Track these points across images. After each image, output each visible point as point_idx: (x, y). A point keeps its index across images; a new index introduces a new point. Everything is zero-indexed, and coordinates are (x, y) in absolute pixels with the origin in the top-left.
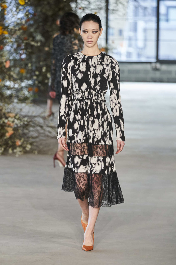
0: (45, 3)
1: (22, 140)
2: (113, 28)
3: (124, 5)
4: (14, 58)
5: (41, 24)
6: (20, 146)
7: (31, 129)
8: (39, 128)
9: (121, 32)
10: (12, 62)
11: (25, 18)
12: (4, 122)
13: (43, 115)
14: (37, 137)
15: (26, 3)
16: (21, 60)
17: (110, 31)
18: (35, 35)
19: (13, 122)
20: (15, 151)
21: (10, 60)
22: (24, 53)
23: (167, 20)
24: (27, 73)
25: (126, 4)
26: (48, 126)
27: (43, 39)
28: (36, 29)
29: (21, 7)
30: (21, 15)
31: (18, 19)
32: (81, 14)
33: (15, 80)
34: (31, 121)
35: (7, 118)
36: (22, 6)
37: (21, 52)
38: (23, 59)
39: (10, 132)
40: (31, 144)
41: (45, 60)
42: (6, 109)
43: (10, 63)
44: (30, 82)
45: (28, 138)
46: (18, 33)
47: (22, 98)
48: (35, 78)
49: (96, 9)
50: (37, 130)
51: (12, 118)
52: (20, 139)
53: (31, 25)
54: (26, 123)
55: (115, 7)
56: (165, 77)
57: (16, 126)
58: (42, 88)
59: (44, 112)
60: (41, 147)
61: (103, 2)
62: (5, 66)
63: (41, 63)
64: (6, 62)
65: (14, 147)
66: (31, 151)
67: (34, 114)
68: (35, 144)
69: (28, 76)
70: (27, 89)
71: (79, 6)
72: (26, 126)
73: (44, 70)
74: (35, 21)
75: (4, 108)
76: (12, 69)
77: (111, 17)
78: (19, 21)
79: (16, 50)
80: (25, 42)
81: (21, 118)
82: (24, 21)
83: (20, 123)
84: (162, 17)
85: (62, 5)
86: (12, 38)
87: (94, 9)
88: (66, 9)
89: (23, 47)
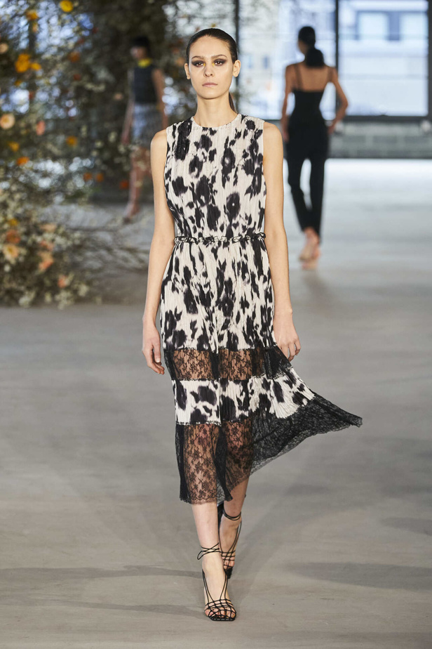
0: (115, 6)
1: (71, 276)
3: (268, 9)
4: (55, 116)
5: (107, 48)
6: (67, 288)
7: (89, 254)
8: (103, 252)
9: (266, 62)
10: (51, 126)
11: (76, 39)
12: (34, 242)
13: (112, 226)
14: (100, 270)
15: (75, 9)
16: (69, 119)
18: (94, 69)
19: (53, 241)
20: (57, 297)
21: (47, 121)
22: (73, 106)
23: (357, 37)
24: (81, 144)
25: (272, 7)
26: (122, 248)
27: (111, 78)
28: (98, 57)
29: (65, 17)
30: (68, 32)
31: (61, 39)
32: (186, 29)
33: (55, 159)
34: (88, 239)
35: (40, 233)
36: (68, 13)
37: (69, 103)
38: (73, 117)
39: (47, 260)
40: (89, 283)
41: (116, 118)
42: (37, 216)
43: (46, 126)
44: (87, 163)
45: (84, 271)
46: (61, 67)
47: (69, 194)
48: (95, 153)
49: (215, 18)
50: (100, 258)
51: (49, 232)
52: (67, 275)
53: (87, 52)
54: (77, 242)
55: (253, 13)
56: (352, 147)
57: (57, 249)
58: (110, 173)
59: (114, 220)
60: (108, 289)
61: (228, 4)
62: (35, 133)
63: (107, 125)
64: (38, 122)
65: (55, 289)
66: (88, 299)
67: (94, 225)
68: (96, 283)
69: (83, 150)
70: (82, 175)
71: (180, 12)
72: (77, 248)
73: (112, 137)
74: (96, 43)
75: (35, 214)
76: (50, 137)
77: (244, 32)
78: (63, 44)
79: (59, 101)
80: (75, 83)
81: (68, 231)
82: (71, 44)
83: (66, 243)
84: (344, 31)
85: (147, 11)
86: (50, 77)
87: (210, 18)
88: (156, 18)
89: (71, 93)
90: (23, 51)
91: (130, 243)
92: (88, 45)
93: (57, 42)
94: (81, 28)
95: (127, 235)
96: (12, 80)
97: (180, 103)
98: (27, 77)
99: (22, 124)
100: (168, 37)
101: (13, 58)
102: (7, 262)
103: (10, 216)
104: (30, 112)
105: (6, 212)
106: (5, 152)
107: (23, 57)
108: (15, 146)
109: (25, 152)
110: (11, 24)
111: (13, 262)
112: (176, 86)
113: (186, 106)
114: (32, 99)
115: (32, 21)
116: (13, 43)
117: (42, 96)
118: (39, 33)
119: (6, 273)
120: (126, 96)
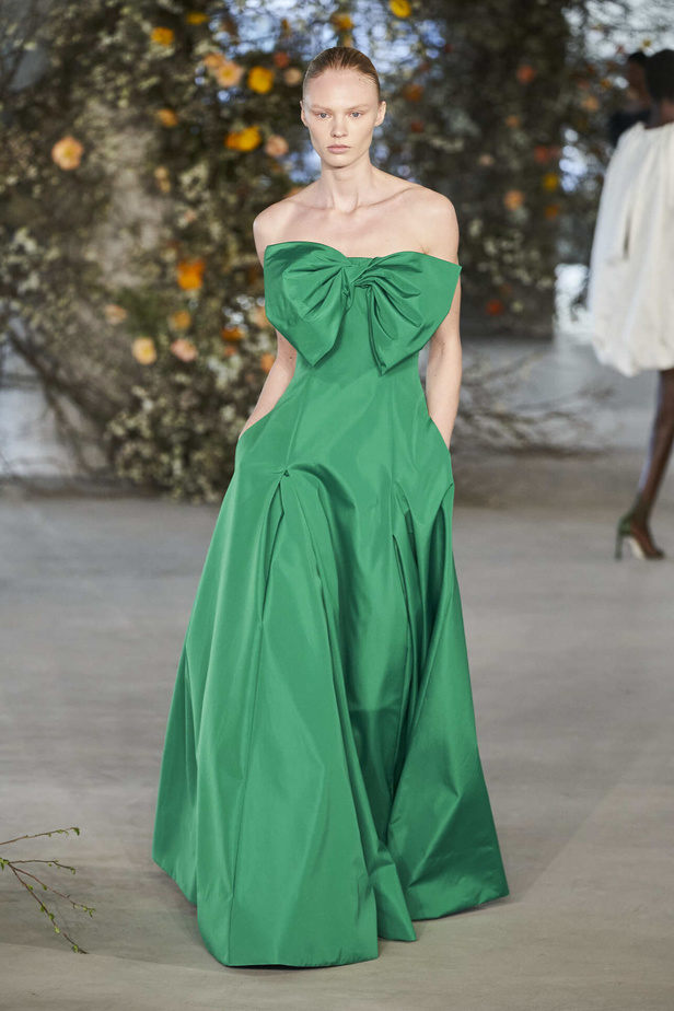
0: (481, 9)
5: (468, 79)
11: (417, 62)
13: (471, 376)
15: (415, 15)
18: (446, 113)
22: (411, 176)
26: (488, 415)
27: (473, 129)
28: (455, 93)
29: (398, 25)
30: (402, 50)
31: (391, 63)
32: (601, 48)
36: (404, 20)
37: (403, 170)
41: (482, 197)
49: (649, 31)
53: (434, 83)
58: (471, 288)
59: (476, 367)
63: (466, 208)
71: (591, 20)
73: (475, 228)
74: (450, 71)
78: (393, 71)
79: (386, 166)
80: (414, 137)
82: (408, 70)
85: (535, 18)
87: (643, 31)
88: (551, 29)
89: (407, 153)
91: (501, 407)
92: (436, 73)
93: (383, 67)
94: (424, 44)
95: (498, 393)
97: (589, 173)
100: (570, 60)
110: (307, 36)
112: (581, 145)
113: (599, 179)
115: (343, 32)
120: (499, 160)
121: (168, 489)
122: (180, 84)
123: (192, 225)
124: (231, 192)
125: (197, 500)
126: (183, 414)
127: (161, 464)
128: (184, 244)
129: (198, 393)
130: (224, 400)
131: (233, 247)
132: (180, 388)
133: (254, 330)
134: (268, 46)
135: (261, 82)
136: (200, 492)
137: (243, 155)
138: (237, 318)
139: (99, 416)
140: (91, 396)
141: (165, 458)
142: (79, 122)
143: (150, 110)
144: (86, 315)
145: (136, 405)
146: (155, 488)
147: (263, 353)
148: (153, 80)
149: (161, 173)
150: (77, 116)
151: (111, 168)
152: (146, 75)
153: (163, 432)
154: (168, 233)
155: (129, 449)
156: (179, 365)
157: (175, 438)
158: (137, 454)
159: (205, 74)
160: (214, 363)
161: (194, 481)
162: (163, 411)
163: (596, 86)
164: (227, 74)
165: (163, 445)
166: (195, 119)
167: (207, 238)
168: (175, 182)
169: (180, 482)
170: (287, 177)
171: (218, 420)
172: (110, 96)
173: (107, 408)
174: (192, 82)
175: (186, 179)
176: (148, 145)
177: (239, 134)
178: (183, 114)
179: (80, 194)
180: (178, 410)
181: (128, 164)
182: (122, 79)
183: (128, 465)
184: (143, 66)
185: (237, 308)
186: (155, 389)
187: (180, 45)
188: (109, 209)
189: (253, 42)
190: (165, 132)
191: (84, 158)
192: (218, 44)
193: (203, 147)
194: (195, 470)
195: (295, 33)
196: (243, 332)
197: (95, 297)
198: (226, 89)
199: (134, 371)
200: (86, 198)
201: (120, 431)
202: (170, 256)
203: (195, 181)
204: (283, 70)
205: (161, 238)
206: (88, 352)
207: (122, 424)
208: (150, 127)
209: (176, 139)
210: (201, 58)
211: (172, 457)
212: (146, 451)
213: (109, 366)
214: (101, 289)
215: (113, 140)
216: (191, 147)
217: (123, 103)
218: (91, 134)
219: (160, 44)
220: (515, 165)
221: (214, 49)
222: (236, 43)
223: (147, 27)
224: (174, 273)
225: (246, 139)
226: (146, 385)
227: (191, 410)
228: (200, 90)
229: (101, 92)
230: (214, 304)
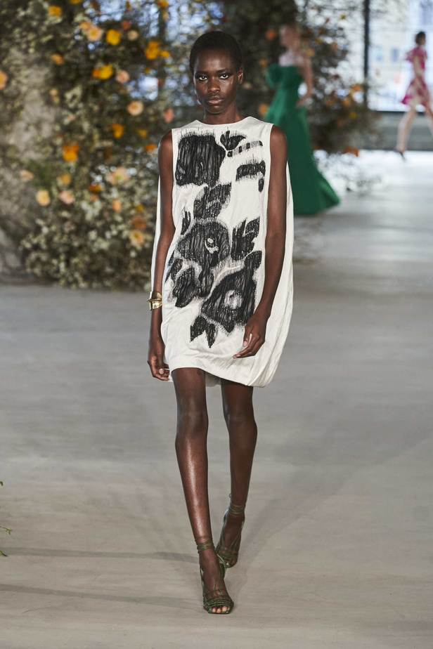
2: (379, 47)
4: (184, 103)
9: (396, 54)
10: (179, 113)
11: (206, 27)
16: (198, 107)
17: (373, 53)
21: (175, 108)
29: (195, 5)
30: (198, 20)
31: (191, 28)
32: (316, 20)
41: (244, 107)
43: (175, 113)
49: (345, 10)
55: (383, 5)
62: (163, 120)
64: (166, 110)
71: (310, 3)
76: (179, 124)
77: (375, 25)
78: (192, 33)
79: (187, 89)
86: (179, 65)
87: (341, 10)
88: (286, 8)
90: (153, 39)
93: (187, 30)
94: (211, 16)
96: (142, 67)
98: (157, 64)
99: (151, 111)
101: (143, 45)
102: (133, 248)
103: (137, 203)
104: (159, 99)
105: (133, 199)
106: (134, 140)
107: (153, 45)
108: (143, 133)
109: (153, 139)
110: (142, 11)
111: (139, 248)
113: (314, 97)
114: (161, 87)
115: (163, 9)
116: (143, 31)
117: (171, 84)
118: (169, 20)
119: (132, 259)
120: (255, 86)
121: (57, 280)
122: (65, 39)
123: (72, 123)
124: (95, 103)
125: (74, 286)
126: (66, 236)
127: (53, 265)
128: (67, 135)
129: (74, 223)
130: (90, 228)
131: (96, 136)
132: (65, 220)
133: (109, 186)
134: (118, 17)
135: (113, 38)
136: (76, 281)
137: (103, 82)
138: (98, 178)
139: (16, 237)
140: (11, 225)
141: (55, 262)
142: (5, 62)
143: (47, 55)
144: (9, 177)
145: (38, 230)
146: (49, 279)
147: (114, 199)
148: (50, 37)
149: (54, 92)
150: (4, 58)
151: (24, 89)
152: (45, 34)
153: (54, 246)
154: (58, 128)
155: (33, 256)
156: (63, 206)
157: (61, 250)
158: (38, 259)
159: (80, 33)
160: (84, 205)
161: (72, 275)
162: (54, 233)
163: (313, 42)
164: (94, 34)
165: (54, 254)
166: (74, 60)
167: (81, 131)
168: (62, 98)
169: (64, 276)
170: (129, 94)
171: (87, 239)
172: (24, 46)
173: (21, 232)
174: (73, 38)
175: (69, 96)
176: (46, 75)
177: (100, 69)
178: (67, 57)
179: (6, 104)
180: (63, 233)
181: (34, 87)
182: (31, 36)
183: (33, 266)
184: (44, 29)
185: (98, 173)
186: (49, 220)
187: (65, 16)
188: (23, 113)
189: (109, 15)
190: (56, 68)
191: (8, 83)
192: (88, 16)
193: (79, 77)
194: (73, 269)
195: (134, 9)
196: (102, 187)
197: (14, 165)
198: (93, 43)
199: (37, 210)
200: (9, 107)
201: (28, 246)
202: (59, 141)
203: (74, 97)
204: (126, 32)
205: (54, 131)
206: (9, 198)
207: (29, 241)
208: (47, 65)
209: (63, 72)
210: (78, 24)
211: (59, 262)
212: (44, 257)
213: (22, 207)
214: (17, 160)
215: (25, 72)
216: (72, 77)
217: (31, 50)
218: (12, 69)
219: (54, 15)
220: (265, 89)
221: (86, 19)
222: (99, 16)
223: (46, 5)
224: (61, 152)
225: (105, 72)
226: (44, 218)
227: (71, 233)
228: (78, 43)
229: (18, 44)
230: (85, 170)
